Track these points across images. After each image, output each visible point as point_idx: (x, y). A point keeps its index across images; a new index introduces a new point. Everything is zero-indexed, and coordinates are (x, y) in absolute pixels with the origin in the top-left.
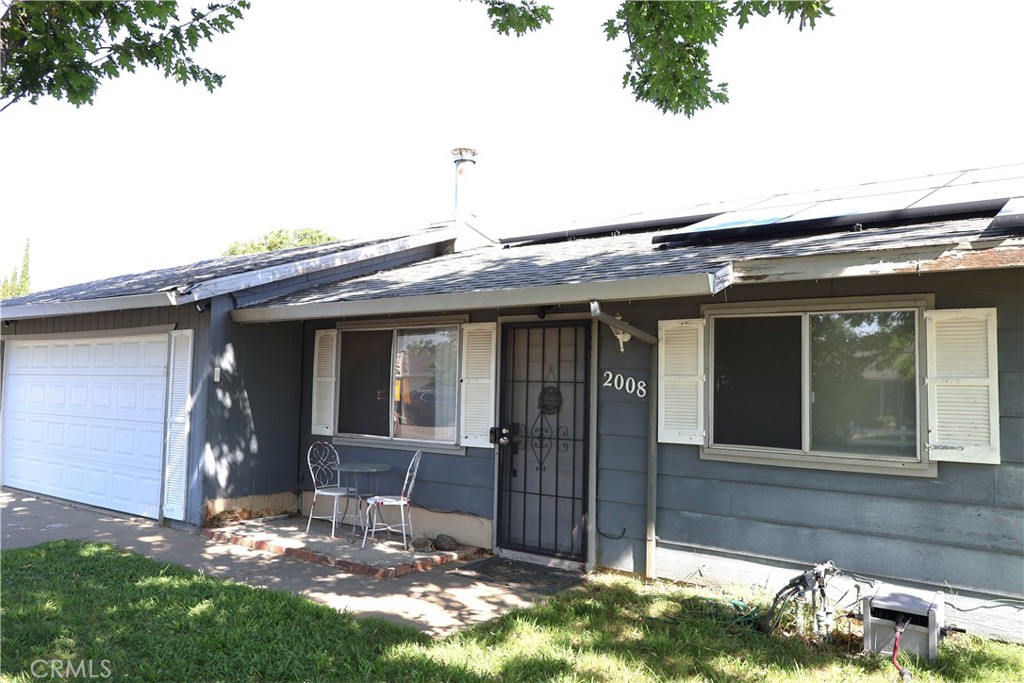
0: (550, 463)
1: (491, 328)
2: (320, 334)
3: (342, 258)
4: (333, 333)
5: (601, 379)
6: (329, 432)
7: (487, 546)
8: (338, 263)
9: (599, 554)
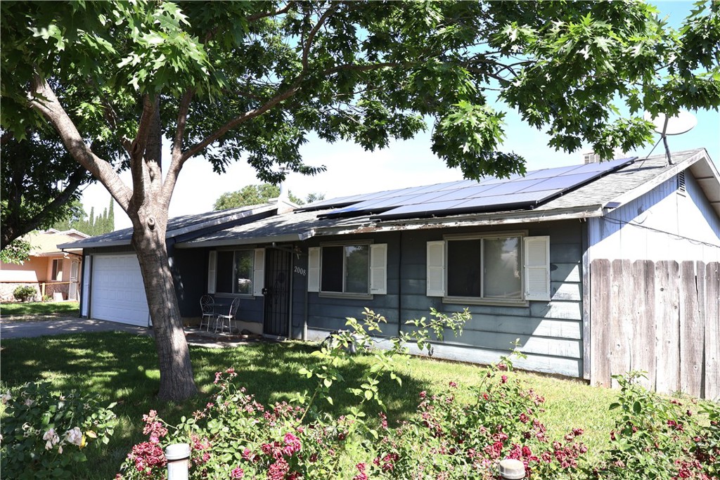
0: (278, 301)
1: (263, 250)
2: (211, 252)
3: (221, 221)
4: (215, 252)
5: (294, 269)
6: (213, 292)
7: (261, 333)
8: (219, 223)
9: (292, 333)
